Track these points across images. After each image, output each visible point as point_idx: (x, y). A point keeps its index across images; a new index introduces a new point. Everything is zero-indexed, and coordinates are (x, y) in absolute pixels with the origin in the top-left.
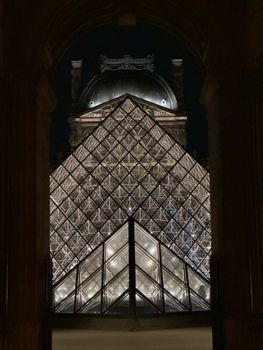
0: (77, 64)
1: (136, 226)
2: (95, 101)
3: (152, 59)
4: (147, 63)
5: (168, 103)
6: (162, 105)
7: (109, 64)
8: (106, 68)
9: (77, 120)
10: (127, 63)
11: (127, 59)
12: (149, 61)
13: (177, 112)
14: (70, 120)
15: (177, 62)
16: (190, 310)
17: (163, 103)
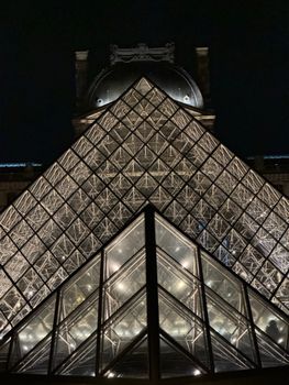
0: (82, 56)
1: (158, 219)
2: (104, 99)
3: (173, 49)
4: (166, 53)
5: (193, 100)
6: (185, 102)
7: (120, 54)
8: (117, 60)
9: (83, 121)
10: (142, 53)
11: (142, 48)
12: (167, 50)
13: (203, 110)
14: (74, 121)
15: (202, 51)
16: (259, 366)
17: (186, 100)
